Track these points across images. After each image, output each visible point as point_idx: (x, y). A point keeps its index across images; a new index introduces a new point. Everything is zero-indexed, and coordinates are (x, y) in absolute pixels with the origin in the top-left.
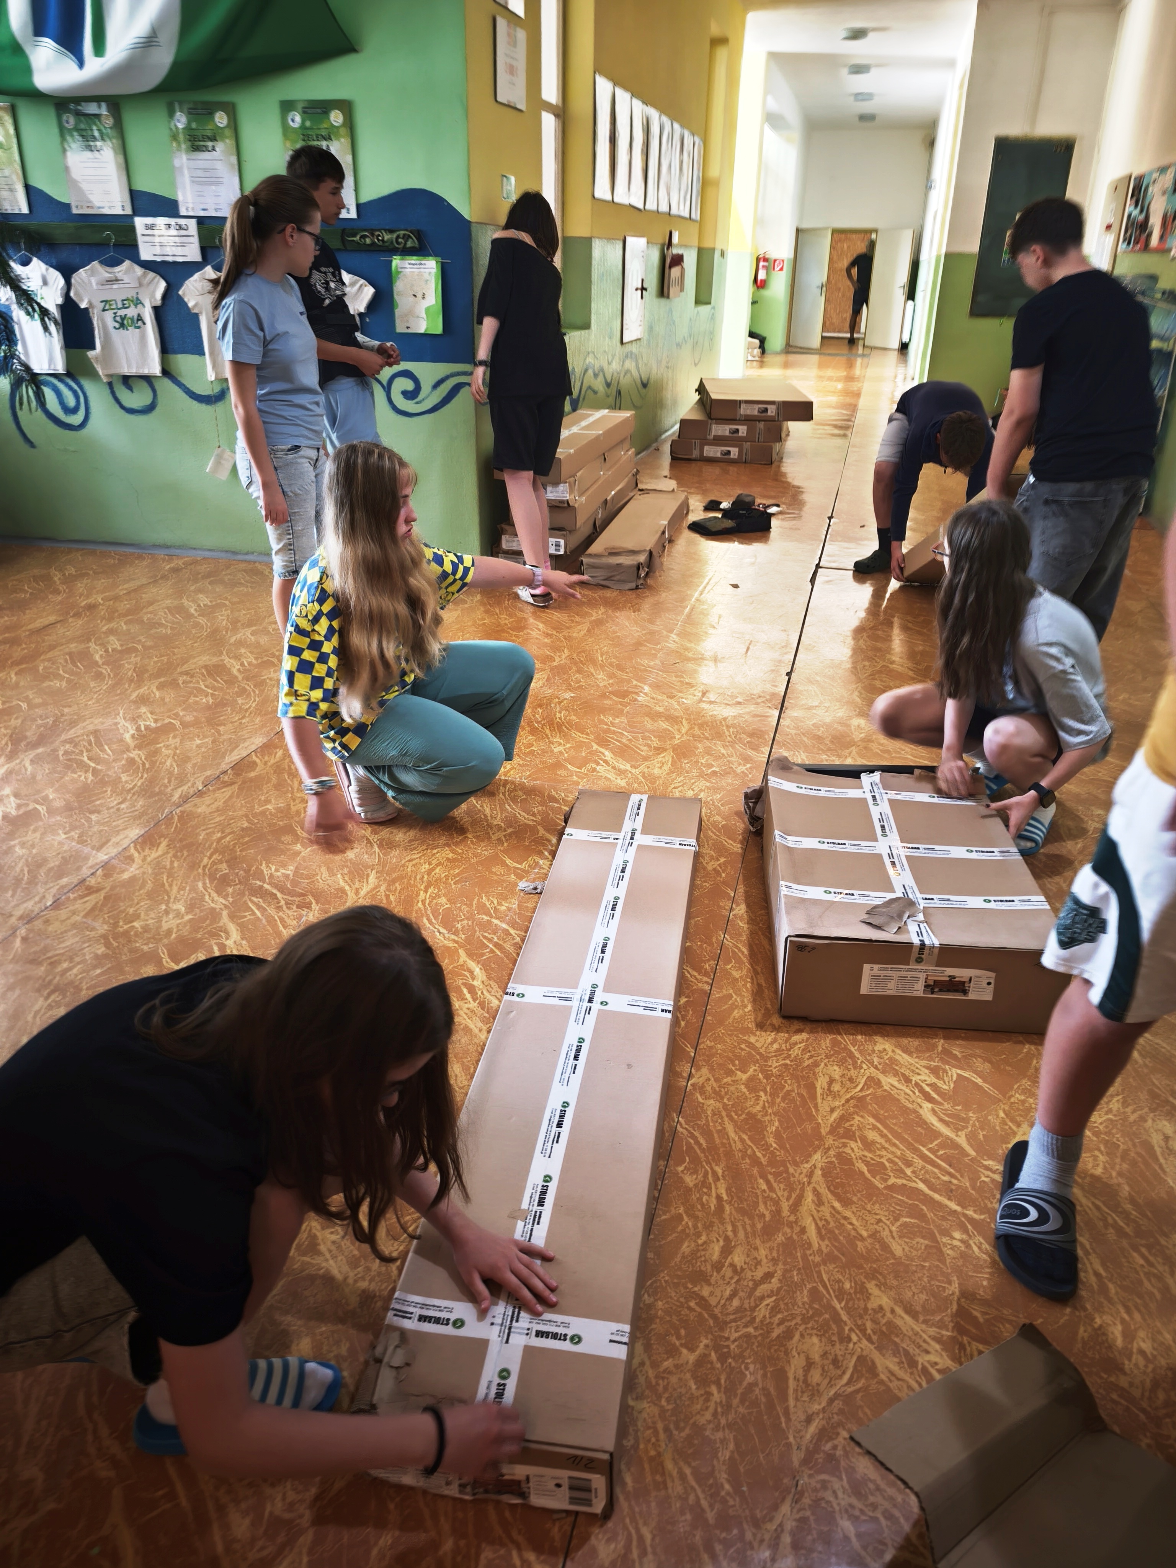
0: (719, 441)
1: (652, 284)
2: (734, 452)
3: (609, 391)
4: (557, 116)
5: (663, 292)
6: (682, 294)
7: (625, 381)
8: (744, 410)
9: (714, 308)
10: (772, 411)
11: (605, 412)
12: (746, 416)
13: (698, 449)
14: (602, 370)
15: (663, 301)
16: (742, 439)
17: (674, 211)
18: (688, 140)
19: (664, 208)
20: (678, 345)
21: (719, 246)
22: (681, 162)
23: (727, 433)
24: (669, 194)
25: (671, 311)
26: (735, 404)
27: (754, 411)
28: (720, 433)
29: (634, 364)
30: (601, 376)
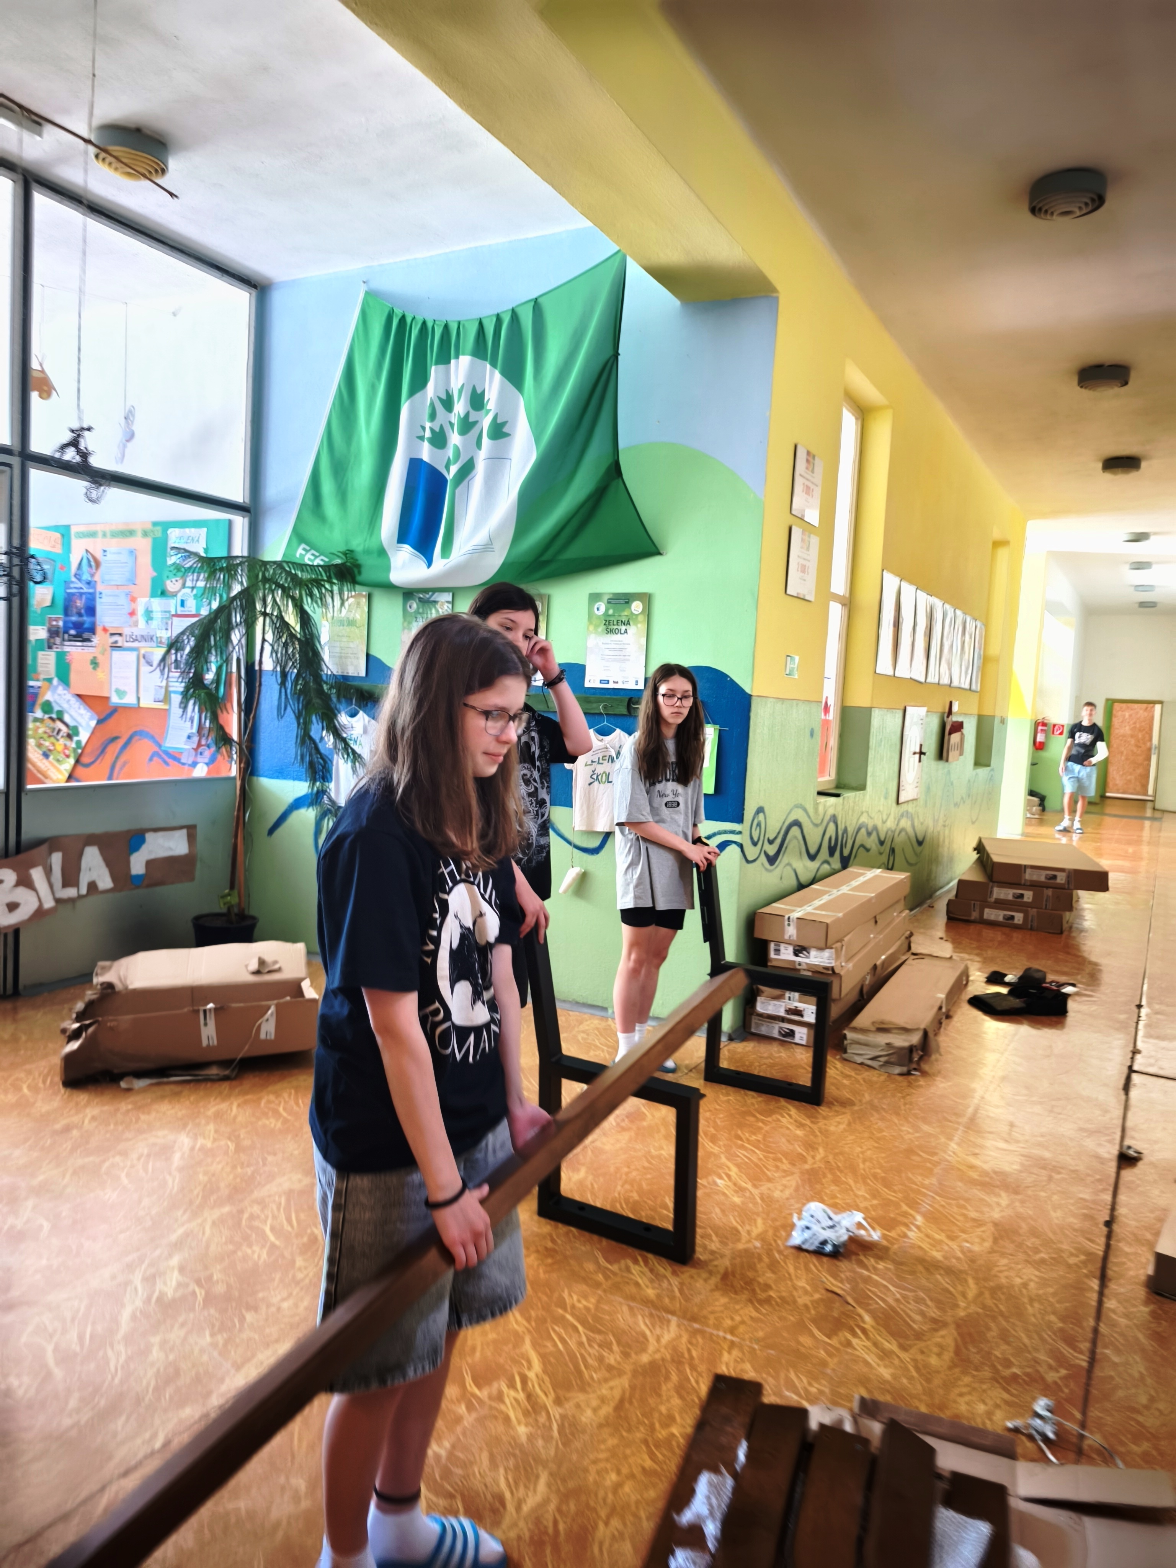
0: (1000, 904)
1: (931, 747)
2: (1019, 918)
3: (882, 849)
4: (843, 605)
5: (942, 754)
6: (961, 757)
7: (900, 839)
8: (1028, 876)
9: (992, 770)
10: (1061, 878)
11: (878, 871)
12: (1031, 881)
13: (977, 910)
14: (875, 828)
15: (941, 764)
16: (1027, 905)
17: (955, 683)
18: (970, 625)
19: (945, 681)
20: (956, 805)
21: (998, 714)
22: (963, 643)
23: (1010, 897)
24: (950, 669)
25: (949, 773)
26: (1018, 869)
27: (1041, 877)
28: (1002, 896)
29: (909, 823)
30: (874, 834)
